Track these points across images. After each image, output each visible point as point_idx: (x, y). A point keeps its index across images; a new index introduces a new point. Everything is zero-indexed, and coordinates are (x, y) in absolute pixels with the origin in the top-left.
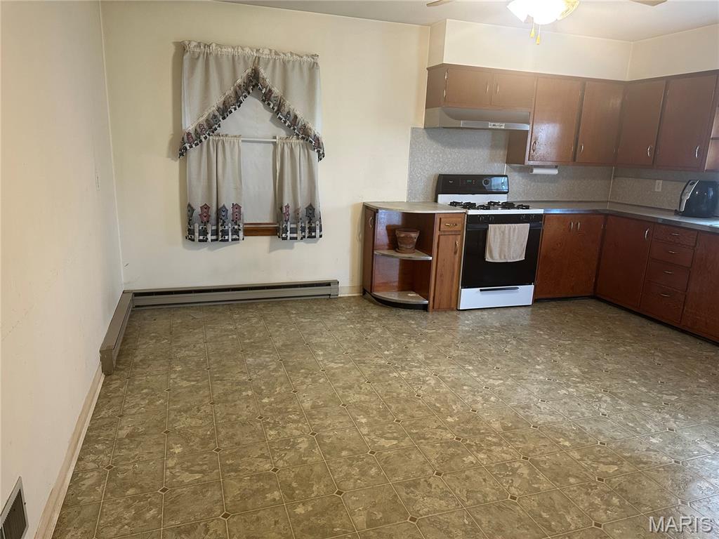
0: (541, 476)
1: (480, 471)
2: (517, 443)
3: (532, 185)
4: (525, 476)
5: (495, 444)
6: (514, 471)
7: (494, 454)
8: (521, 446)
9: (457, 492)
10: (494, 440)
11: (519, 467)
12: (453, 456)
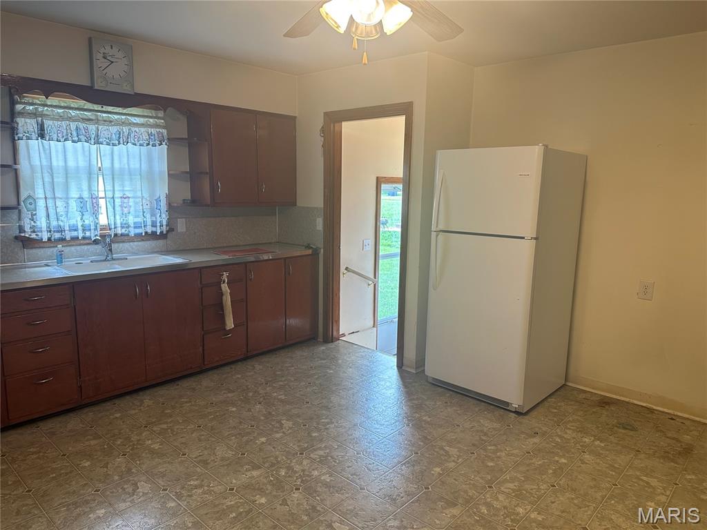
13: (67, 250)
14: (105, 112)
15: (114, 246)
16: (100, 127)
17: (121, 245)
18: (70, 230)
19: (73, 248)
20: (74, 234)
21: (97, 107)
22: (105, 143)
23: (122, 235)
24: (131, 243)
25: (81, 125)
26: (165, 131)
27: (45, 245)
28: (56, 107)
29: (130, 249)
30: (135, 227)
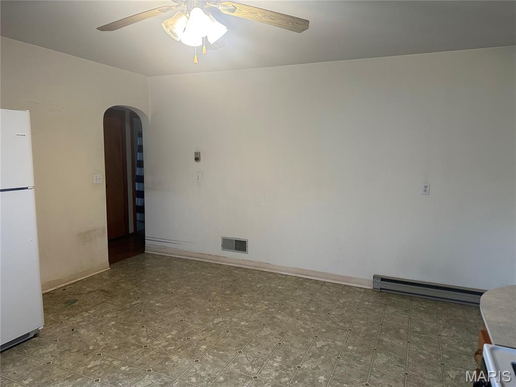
0: (134, 341)
1: (165, 330)
2: (155, 353)
4: (142, 338)
5: (167, 346)
6: (148, 337)
7: (164, 341)
8: (152, 353)
9: (168, 319)
10: (169, 348)
11: (147, 341)
12: (183, 330)
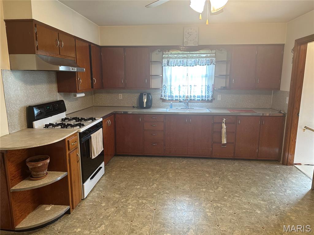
3: (70, 103)
13: (173, 104)
14: (191, 54)
15: (189, 103)
16: (188, 60)
17: (194, 103)
18: (175, 97)
19: (177, 103)
20: (177, 98)
21: (188, 53)
22: (189, 65)
23: (193, 100)
24: (198, 103)
25: (181, 60)
26: (214, 59)
27: (167, 101)
28: (175, 54)
29: (197, 105)
30: (197, 97)
